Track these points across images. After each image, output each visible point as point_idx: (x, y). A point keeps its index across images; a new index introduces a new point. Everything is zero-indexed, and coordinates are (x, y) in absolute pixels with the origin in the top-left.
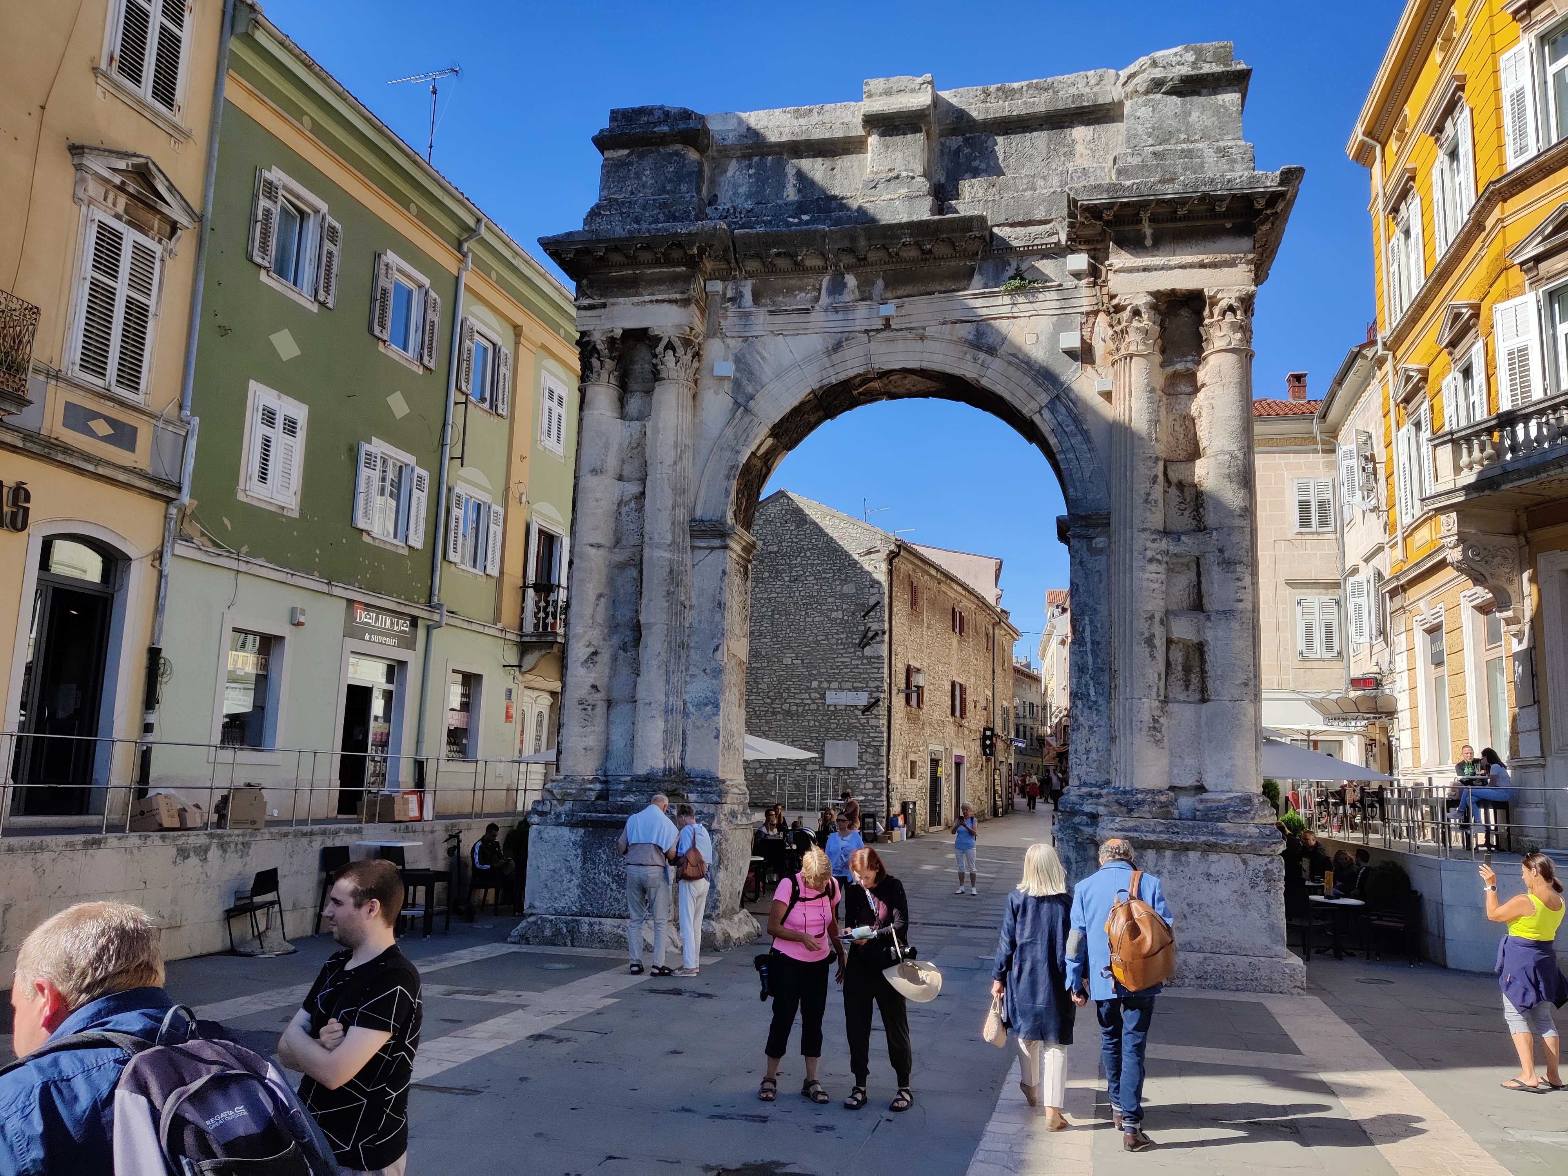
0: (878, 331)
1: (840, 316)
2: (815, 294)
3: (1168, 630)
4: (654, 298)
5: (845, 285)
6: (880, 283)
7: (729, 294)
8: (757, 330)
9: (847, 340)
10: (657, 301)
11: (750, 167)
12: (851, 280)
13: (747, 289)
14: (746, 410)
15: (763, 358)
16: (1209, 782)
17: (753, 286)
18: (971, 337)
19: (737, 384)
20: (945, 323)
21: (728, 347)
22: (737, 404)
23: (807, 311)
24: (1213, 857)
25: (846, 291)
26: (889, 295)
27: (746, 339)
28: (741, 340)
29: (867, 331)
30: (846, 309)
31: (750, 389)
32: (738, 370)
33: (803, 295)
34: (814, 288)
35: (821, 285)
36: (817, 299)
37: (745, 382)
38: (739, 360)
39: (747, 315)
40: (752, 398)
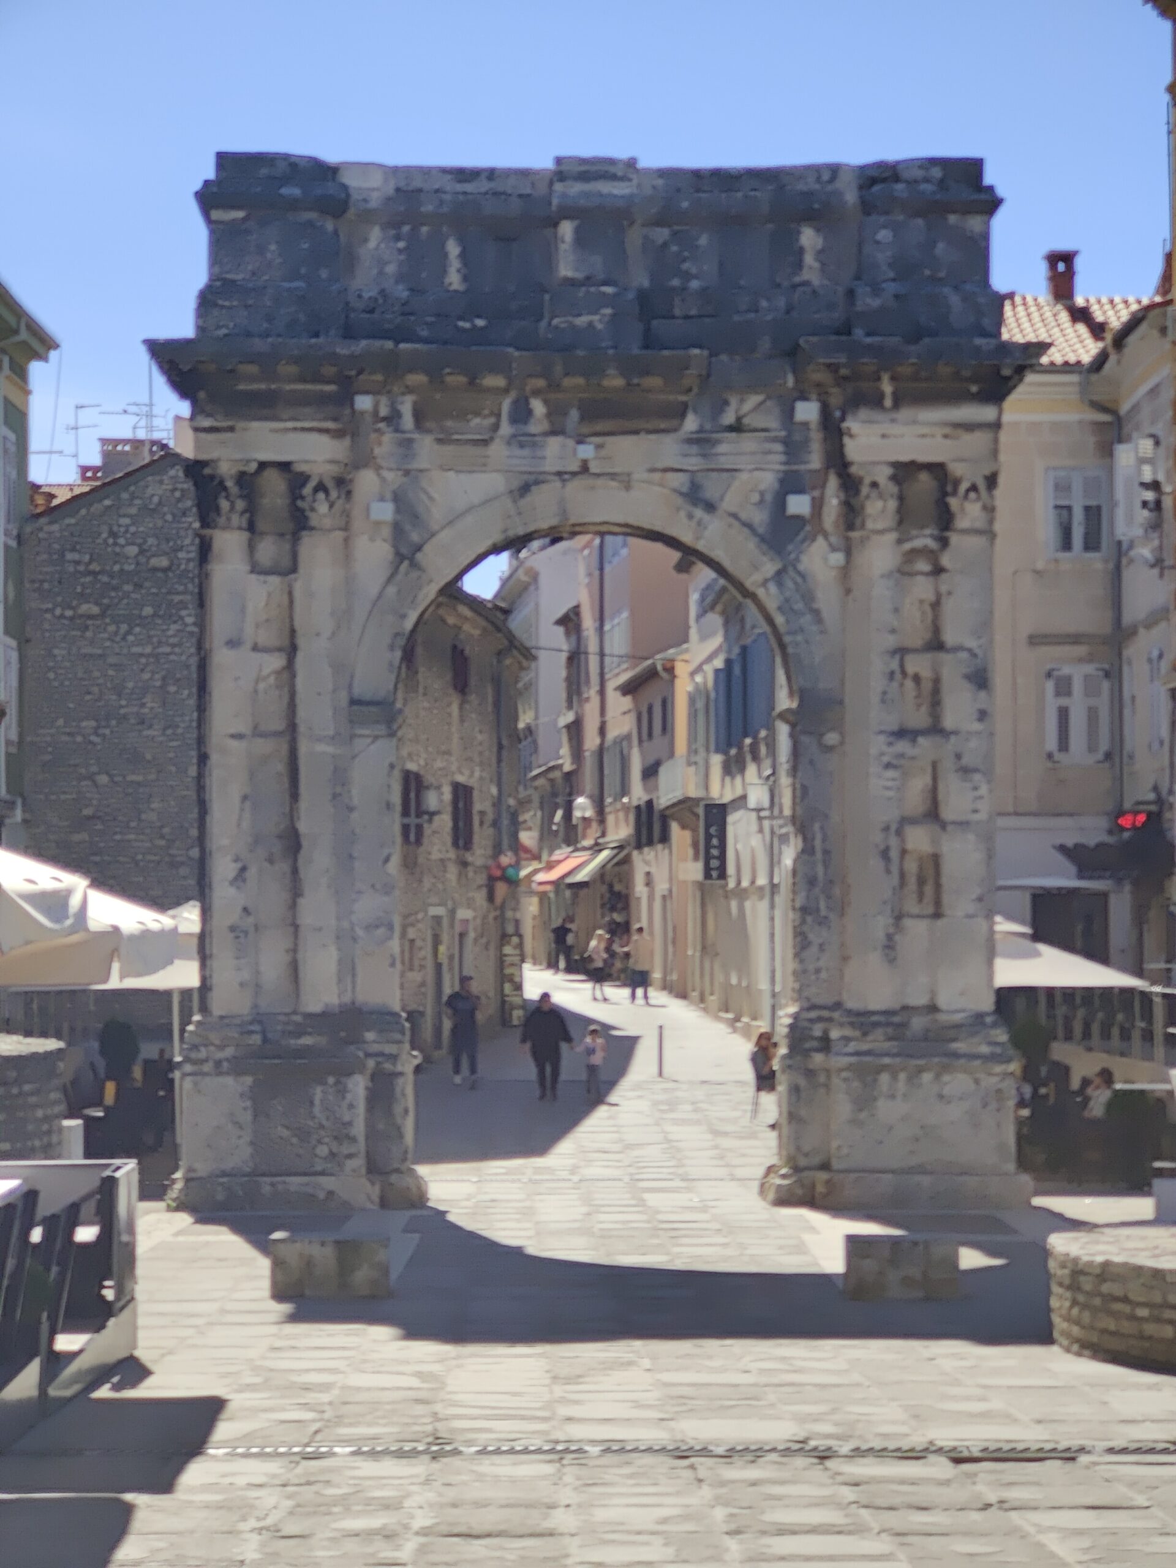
0: (574, 474)
1: (526, 452)
2: (492, 420)
3: (903, 841)
4: (299, 424)
5: (530, 412)
6: (574, 414)
7: (384, 411)
8: (421, 463)
9: (537, 483)
10: (303, 429)
11: (398, 238)
12: (538, 407)
13: (406, 408)
14: (414, 565)
15: (431, 499)
16: (942, 1002)
17: (415, 404)
18: (685, 490)
19: (398, 530)
20: (653, 470)
21: (383, 480)
22: (400, 557)
23: (485, 443)
24: (946, 1078)
25: (532, 421)
26: (585, 430)
27: (407, 473)
28: (400, 473)
29: (559, 474)
30: (534, 445)
31: (415, 537)
32: (398, 511)
33: (477, 421)
34: (492, 414)
35: (500, 410)
36: (496, 427)
37: (408, 527)
38: (398, 498)
39: (407, 444)
40: (419, 548)
